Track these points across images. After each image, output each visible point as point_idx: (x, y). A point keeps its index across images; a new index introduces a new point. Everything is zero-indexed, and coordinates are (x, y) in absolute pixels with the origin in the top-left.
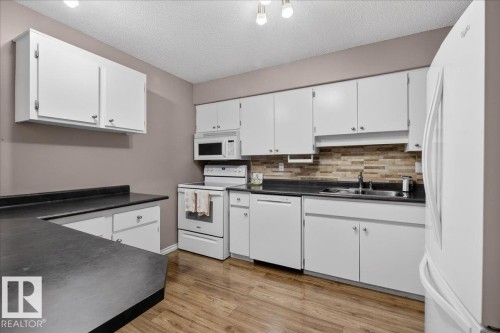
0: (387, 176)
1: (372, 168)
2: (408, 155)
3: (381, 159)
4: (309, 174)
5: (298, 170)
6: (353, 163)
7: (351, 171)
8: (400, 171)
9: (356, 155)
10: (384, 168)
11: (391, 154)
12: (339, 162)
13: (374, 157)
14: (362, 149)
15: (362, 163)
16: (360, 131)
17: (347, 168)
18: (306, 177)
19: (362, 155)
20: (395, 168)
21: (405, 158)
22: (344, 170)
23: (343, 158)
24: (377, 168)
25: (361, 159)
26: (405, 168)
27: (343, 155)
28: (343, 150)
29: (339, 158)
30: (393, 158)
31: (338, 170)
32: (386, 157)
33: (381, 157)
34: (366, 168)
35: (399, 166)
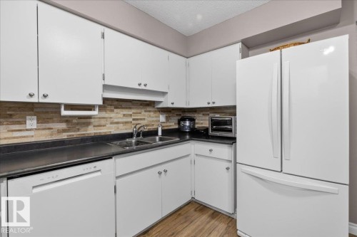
0: (147, 126)
1: (137, 119)
2: (156, 110)
3: (143, 113)
4: (78, 130)
5: (64, 126)
6: (124, 115)
7: (123, 123)
8: (153, 121)
9: (126, 108)
10: (144, 119)
11: (149, 109)
12: (112, 115)
13: (139, 111)
14: (130, 104)
15: (131, 115)
16: (144, 88)
17: (120, 120)
18: (75, 134)
19: (130, 108)
20: (150, 119)
21: (155, 112)
22: (117, 123)
23: (115, 110)
24: (141, 119)
25: (130, 112)
26: (155, 119)
27: (116, 108)
28: (116, 103)
29: (112, 111)
30: (150, 111)
31: (112, 123)
32: (145, 111)
33: (143, 111)
34: (134, 120)
35: (153, 117)
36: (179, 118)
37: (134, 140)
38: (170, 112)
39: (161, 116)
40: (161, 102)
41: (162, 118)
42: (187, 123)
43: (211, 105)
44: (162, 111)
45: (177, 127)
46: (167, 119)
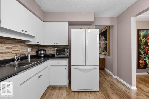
1: (15, 51)
2: (26, 45)
3: (19, 47)
6: (7, 48)
7: (5, 53)
8: (24, 51)
10: (19, 50)
11: (22, 44)
13: (16, 45)
14: (11, 41)
15: (11, 48)
19: (11, 44)
20: (23, 50)
21: (26, 46)
24: (17, 50)
25: (11, 46)
26: (25, 50)
30: (22, 46)
32: (20, 46)
33: (19, 45)
34: (13, 51)
35: (24, 49)
36: (37, 49)
37: (16, 63)
38: (33, 46)
39: (28, 49)
40: (31, 41)
41: (29, 50)
42: (42, 52)
43: (55, 44)
44: (29, 46)
45: (36, 54)
46: (32, 50)
